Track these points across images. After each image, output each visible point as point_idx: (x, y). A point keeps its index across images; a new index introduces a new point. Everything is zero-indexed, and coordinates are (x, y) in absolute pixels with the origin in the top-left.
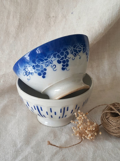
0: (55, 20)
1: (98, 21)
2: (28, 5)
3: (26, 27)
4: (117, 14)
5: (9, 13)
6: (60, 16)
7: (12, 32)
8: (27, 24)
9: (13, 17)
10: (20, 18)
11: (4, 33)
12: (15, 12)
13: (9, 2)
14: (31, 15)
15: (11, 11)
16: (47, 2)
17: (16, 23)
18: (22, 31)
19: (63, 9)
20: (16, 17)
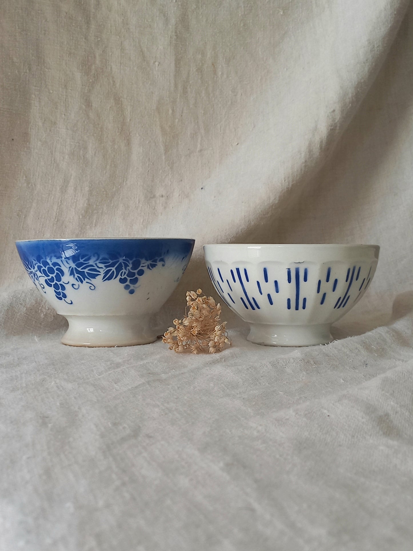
0: (166, 203)
1: (264, 184)
2: (108, 167)
3: (102, 213)
4: (301, 170)
5: (66, 181)
6: (176, 194)
7: (70, 222)
8: (105, 208)
9: (75, 189)
10: (91, 192)
11: (53, 225)
12: (80, 180)
13: (67, 157)
14: (114, 189)
15: (71, 175)
16: (149, 165)
17: (82, 203)
18: (94, 224)
19: (181, 180)
20: (81, 190)
